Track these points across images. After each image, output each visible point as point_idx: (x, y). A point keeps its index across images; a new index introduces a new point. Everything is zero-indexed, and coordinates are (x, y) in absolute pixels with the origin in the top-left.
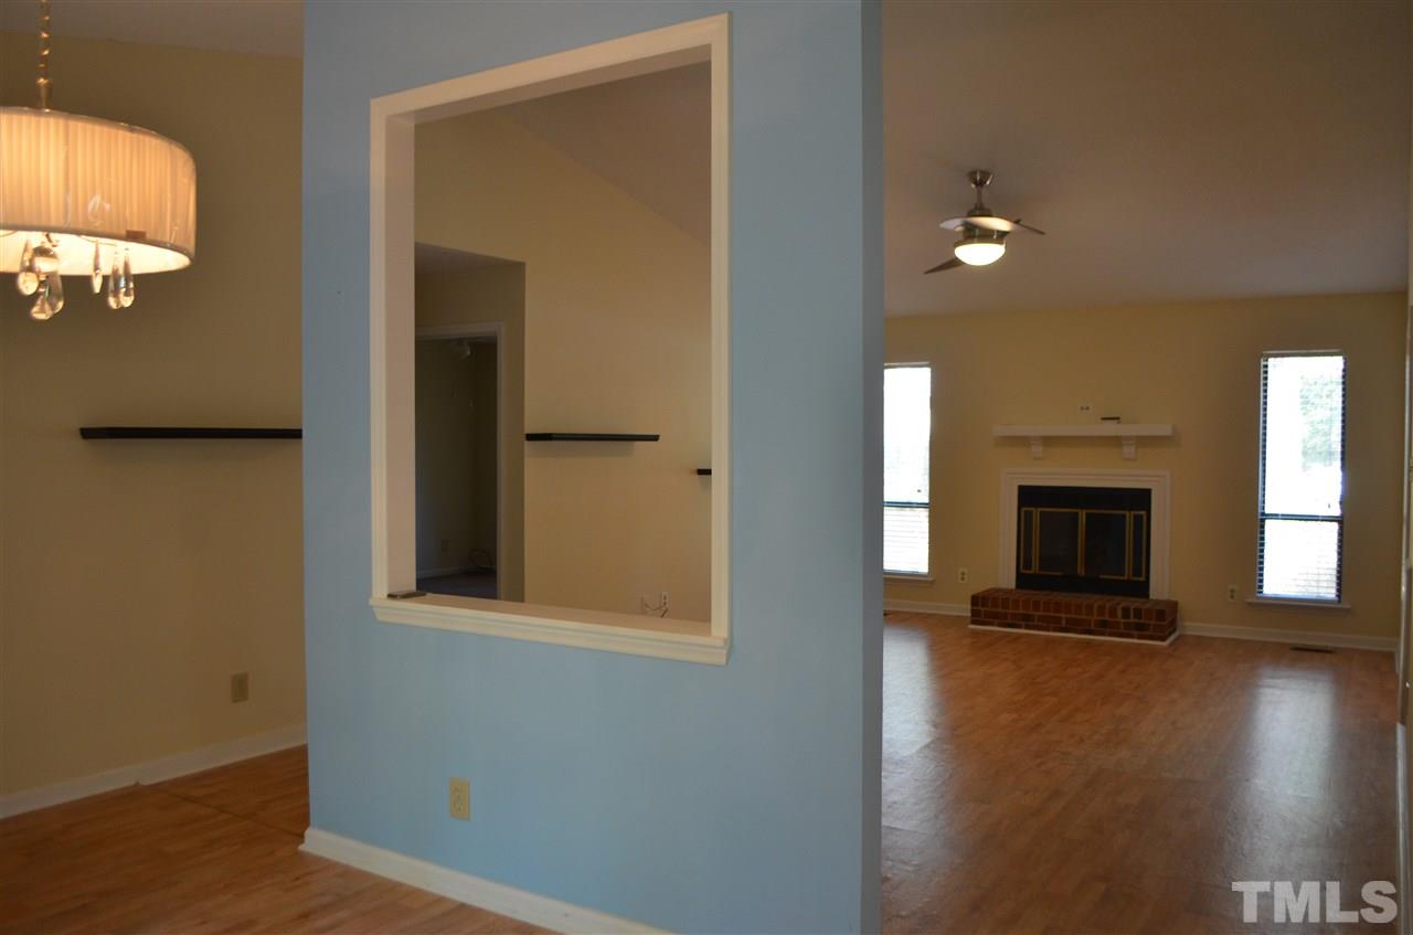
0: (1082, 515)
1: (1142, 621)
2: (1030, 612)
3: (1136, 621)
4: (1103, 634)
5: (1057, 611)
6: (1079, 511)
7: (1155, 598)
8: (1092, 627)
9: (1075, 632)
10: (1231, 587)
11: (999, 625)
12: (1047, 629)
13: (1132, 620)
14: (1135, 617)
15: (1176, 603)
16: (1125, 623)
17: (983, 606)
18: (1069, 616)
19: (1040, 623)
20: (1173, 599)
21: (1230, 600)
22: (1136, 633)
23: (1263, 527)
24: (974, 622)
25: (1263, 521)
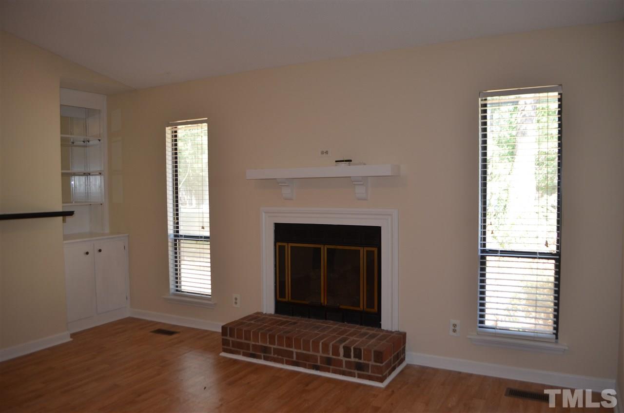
0: (324, 249)
1: (362, 361)
2: (268, 345)
3: (357, 360)
4: (328, 370)
5: (290, 346)
6: (322, 247)
7: (385, 329)
8: (319, 363)
9: (305, 366)
10: (453, 321)
11: (245, 355)
12: (281, 362)
13: (353, 359)
14: (355, 357)
15: (404, 335)
16: (346, 362)
17: (231, 336)
18: (299, 351)
19: (276, 356)
20: (402, 330)
21: (452, 333)
22: (356, 372)
23: (484, 263)
24: (225, 351)
25: (483, 258)
